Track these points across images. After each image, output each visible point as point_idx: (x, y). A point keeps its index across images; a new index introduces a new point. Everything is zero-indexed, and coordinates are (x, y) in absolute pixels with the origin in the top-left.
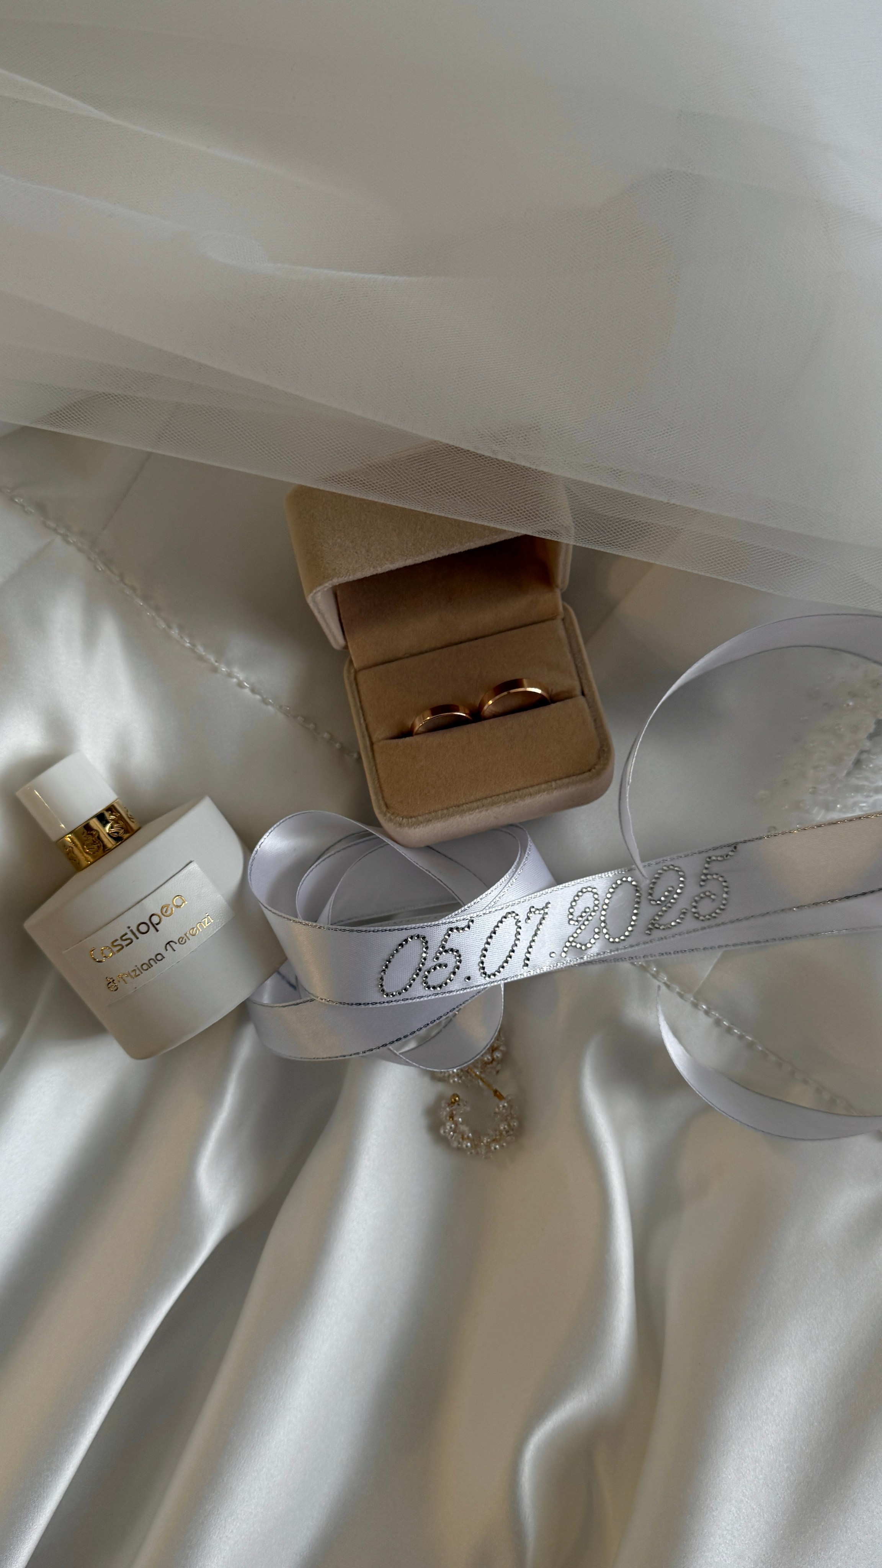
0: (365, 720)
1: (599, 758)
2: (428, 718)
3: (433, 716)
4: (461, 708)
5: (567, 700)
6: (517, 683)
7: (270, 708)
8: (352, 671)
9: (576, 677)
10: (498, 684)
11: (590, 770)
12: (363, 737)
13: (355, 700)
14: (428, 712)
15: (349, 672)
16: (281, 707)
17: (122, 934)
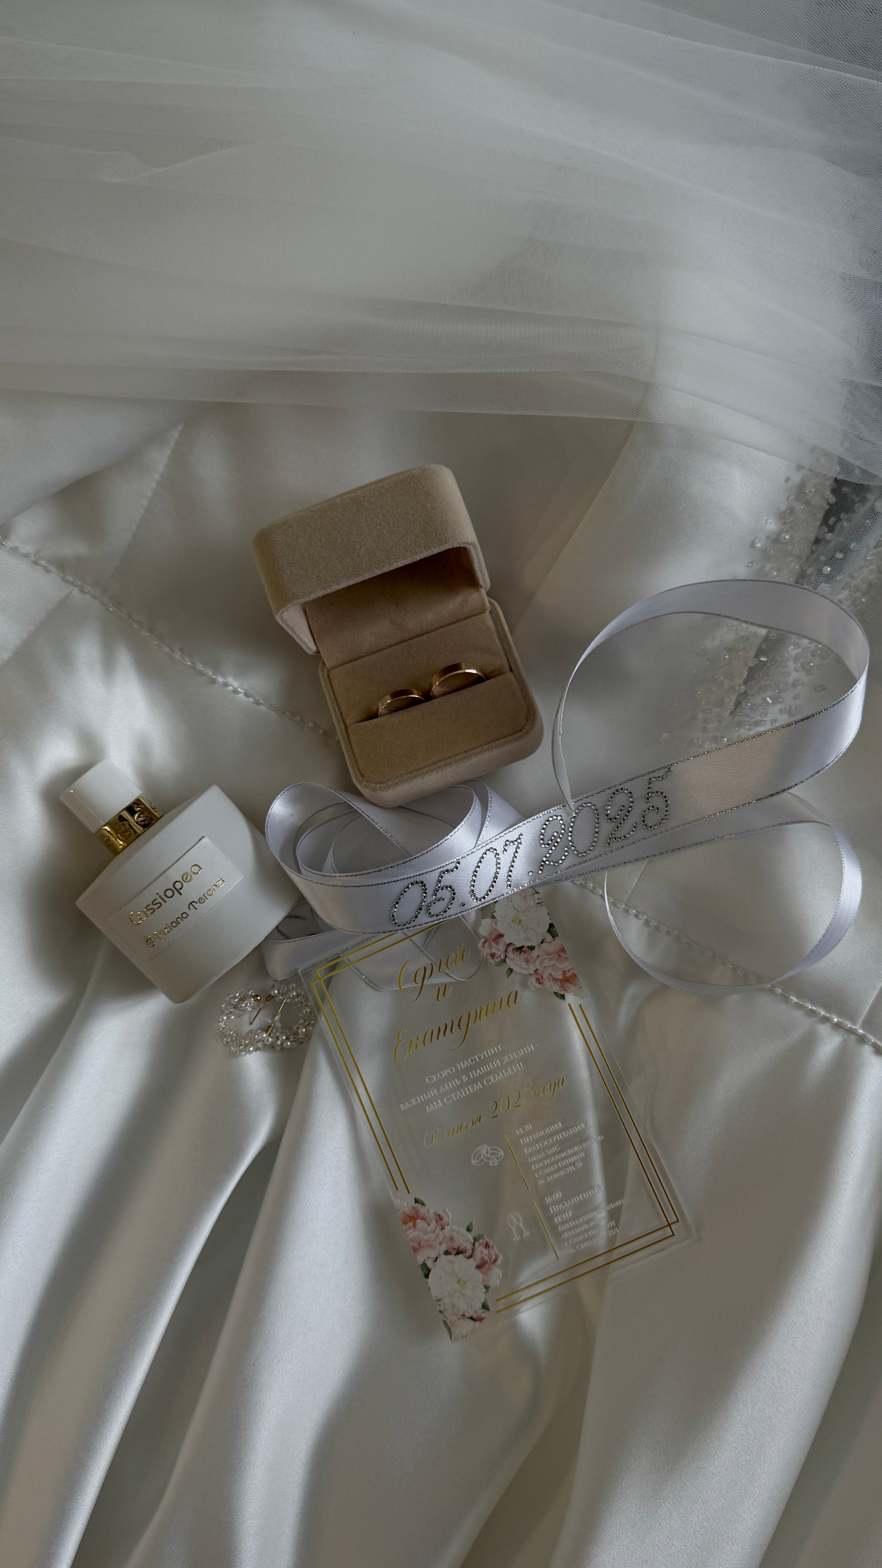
0: (339, 709)
1: (527, 720)
2: (389, 701)
3: (393, 699)
4: (414, 691)
5: (499, 677)
6: (457, 667)
7: (262, 707)
8: (326, 670)
9: (504, 658)
10: (442, 668)
11: (521, 731)
12: (339, 722)
13: (330, 694)
14: (388, 697)
15: (323, 671)
16: (271, 705)
17: (153, 900)
